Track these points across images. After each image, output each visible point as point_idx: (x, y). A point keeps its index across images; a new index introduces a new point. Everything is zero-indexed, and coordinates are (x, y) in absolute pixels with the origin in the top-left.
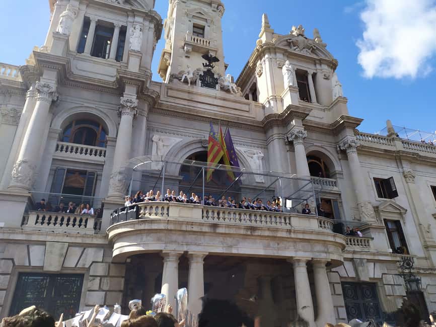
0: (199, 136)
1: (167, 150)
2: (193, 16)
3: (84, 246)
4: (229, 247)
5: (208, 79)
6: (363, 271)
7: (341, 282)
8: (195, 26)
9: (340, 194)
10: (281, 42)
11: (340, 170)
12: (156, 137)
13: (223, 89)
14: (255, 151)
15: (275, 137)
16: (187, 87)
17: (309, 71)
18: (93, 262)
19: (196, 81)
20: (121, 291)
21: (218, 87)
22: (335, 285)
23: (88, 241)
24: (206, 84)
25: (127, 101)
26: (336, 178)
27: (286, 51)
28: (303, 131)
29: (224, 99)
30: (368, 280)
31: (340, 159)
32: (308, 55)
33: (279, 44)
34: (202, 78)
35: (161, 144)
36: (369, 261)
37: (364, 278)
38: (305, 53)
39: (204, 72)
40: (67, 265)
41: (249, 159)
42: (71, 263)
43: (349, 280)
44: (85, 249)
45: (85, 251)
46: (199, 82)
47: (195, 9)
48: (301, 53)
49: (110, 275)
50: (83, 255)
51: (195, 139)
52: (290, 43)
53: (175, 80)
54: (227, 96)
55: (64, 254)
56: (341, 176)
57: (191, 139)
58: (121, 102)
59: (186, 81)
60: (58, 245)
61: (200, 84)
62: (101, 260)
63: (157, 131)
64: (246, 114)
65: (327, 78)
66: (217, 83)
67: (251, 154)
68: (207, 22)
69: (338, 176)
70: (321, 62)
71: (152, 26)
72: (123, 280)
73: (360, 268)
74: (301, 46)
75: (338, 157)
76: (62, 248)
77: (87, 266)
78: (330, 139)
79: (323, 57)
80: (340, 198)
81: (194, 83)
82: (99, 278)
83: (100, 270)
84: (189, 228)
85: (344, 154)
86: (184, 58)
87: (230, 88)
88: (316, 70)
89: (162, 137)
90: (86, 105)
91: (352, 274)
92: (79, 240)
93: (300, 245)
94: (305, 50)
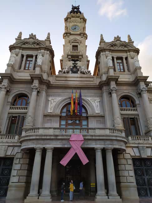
0: (69, 96)
1: (55, 103)
2: (72, 42)
3: (14, 146)
4: (63, 144)
5: (75, 70)
6: (144, 152)
7: (132, 158)
8: (73, 46)
9: (138, 115)
10: (107, 46)
11: (139, 103)
12: (50, 99)
13: (81, 72)
14: (95, 98)
15: (104, 91)
16: (64, 75)
17: (123, 56)
18: (17, 153)
19: (69, 72)
20: (27, 164)
21: (79, 72)
22: (128, 160)
23: (15, 144)
24: (73, 72)
25: (34, 86)
26: (137, 107)
27: (110, 50)
28: (115, 87)
29: (81, 77)
30: (146, 157)
31: (139, 98)
32: (122, 49)
33: (106, 47)
34: (72, 70)
35: (52, 101)
36: (147, 147)
37: (144, 156)
38: (120, 48)
39: (73, 67)
40: (7, 154)
41: (93, 103)
42: (9, 153)
43: (136, 157)
44: (14, 148)
45: (14, 149)
46: (70, 72)
47: (73, 39)
48: (119, 49)
49: (23, 157)
50: (13, 150)
51: (68, 97)
52: (112, 45)
53: (60, 73)
54: (83, 75)
55: (6, 150)
56: (139, 106)
57: (66, 97)
58: (32, 87)
59: (64, 73)
60: (4, 147)
61: (71, 72)
62: (20, 152)
63: (51, 96)
64: (92, 82)
65: (133, 58)
66: (79, 71)
67: (94, 100)
68: (78, 43)
69: (137, 106)
70: (129, 51)
71: (48, 52)
72: (28, 160)
73: (142, 152)
74: (119, 45)
75: (138, 96)
76: (5, 147)
77: (15, 154)
78: (134, 88)
79: (130, 48)
80: (139, 116)
81: (68, 72)
82: (19, 159)
83: (19, 156)
84: (45, 137)
85: (140, 94)
86: (68, 61)
87: (85, 72)
88: (127, 55)
89: (53, 98)
90: (21, 90)
91: (138, 154)
92: (12, 144)
93: (98, 142)
94: (120, 47)
